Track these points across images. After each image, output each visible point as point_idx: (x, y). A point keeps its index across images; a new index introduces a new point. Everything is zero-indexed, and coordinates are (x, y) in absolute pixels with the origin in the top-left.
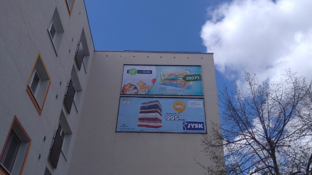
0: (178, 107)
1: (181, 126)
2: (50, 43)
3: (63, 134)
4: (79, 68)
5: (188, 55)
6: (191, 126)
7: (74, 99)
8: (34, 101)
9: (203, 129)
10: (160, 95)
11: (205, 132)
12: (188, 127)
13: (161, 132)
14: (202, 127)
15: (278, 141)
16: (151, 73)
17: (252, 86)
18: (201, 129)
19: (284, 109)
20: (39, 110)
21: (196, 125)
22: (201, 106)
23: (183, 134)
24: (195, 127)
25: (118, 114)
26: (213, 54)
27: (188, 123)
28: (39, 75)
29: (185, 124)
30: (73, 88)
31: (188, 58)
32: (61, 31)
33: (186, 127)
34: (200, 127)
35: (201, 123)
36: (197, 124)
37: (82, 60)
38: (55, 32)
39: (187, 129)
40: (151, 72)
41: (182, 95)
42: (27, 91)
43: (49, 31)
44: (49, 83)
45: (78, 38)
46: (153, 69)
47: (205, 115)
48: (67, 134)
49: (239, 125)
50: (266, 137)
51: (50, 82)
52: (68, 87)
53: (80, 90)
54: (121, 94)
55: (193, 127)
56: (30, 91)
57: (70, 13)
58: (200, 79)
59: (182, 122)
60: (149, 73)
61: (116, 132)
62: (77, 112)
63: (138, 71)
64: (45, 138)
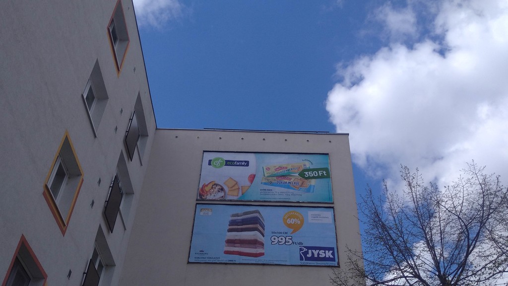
0: (292, 221)
1: (297, 254)
2: (86, 116)
3: (101, 266)
4: (130, 157)
5: (307, 137)
6: (313, 254)
7: (121, 207)
8: (56, 212)
9: (333, 260)
10: (262, 202)
11: (336, 265)
12: (308, 256)
13: (264, 265)
14: (331, 256)
15: (458, 281)
16: (248, 165)
17: (413, 189)
18: (329, 259)
19: (466, 228)
20: (63, 225)
21: (321, 252)
22: (331, 220)
23: (300, 268)
24: (320, 256)
25: (192, 232)
26: (348, 134)
27: (309, 248)
28: (64, 169)
29: (303, 250)
30: (120, 189)
31: (308, 141)
32: (104, 97)
33: (304, 256)
34: (327, 256)
35: (329, 249)
36: (324, 251)
37: (136, 144)
38: (93, 98)
39: (307, 259)
40: (247, 163)
41: (299, 202)
42: (44, 194)
43: (85, 97)
44: (81, 181)
45: (130, 108)
46: (251, 158)
47: (336, 235)
48: (107, 265)
49: (392, 253)
50: (437, 273)
51: (83, 180)
52: (111, 188)
53: (130, 193)
54: (197, 200)
55: (316, 256)
56: (50, 194)
57: (119, 70)
58: (328, 176)
59: (298, 247)
60: (244, 166)
61: (189, 263)
62: (125, 229)
63: (227, 161)
64: (70, 272)
